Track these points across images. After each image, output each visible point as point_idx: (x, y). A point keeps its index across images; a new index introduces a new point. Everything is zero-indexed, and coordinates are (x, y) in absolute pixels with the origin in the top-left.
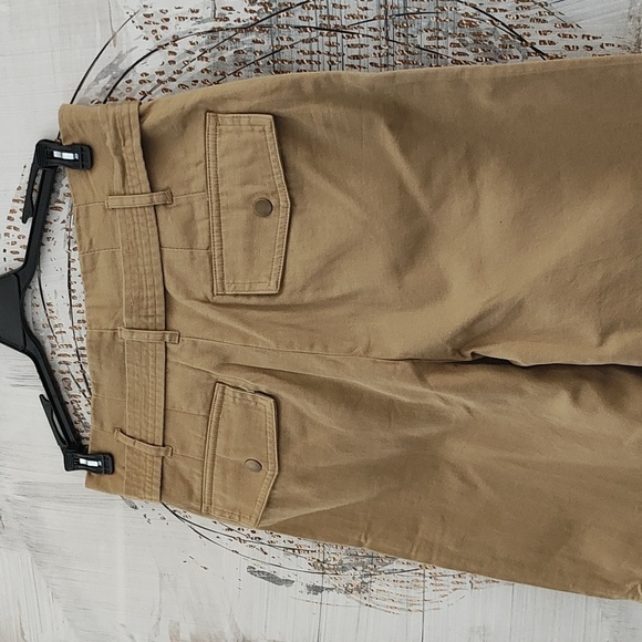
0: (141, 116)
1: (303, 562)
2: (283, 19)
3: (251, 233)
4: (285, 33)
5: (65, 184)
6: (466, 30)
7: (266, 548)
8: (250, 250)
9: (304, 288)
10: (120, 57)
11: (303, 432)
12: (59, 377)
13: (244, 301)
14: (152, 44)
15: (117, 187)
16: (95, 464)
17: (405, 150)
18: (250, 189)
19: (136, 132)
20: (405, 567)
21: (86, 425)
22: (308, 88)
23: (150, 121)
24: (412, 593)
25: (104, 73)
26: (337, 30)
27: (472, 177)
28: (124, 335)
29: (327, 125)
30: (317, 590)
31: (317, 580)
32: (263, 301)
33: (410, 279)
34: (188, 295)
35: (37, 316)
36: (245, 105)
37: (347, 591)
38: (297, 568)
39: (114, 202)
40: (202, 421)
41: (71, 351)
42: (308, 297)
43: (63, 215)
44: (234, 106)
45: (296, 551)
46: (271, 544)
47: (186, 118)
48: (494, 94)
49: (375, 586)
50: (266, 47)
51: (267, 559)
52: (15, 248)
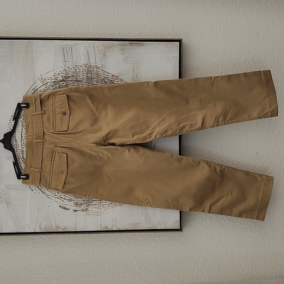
0: (40, 96)
1: (72, 203)
2: (68, 79)
3: (62, 119)
4: (68, 82)
5: (23, 113)
6: (103, 81)
7: (64, 200)
8: (61, 122)
9: (73, 130)
10: (36, 87)
11: (73, 163)
12: (17, 157)
13: (60, 132)
14: (42, 84)
15: (34, 111)
16: (24, 177)
17: (92, 103)
18: (61, 110)
19: (39, 99)
20: (96, 203)
21: (23, 169)
22: (73, 90)
23: (42, 96)
24: (98, 210)
25: (32, 90)
26: (79, 81)
27: (106, 108)
28: (34, 141)
29: (77, 97)
30: (75, 211)
31: (76, 208)
32: (64, 132)
33: (94, 127)
34: (48, 131)
35: (13, 143)
36: (61, 93)
37: (83, 211)
38: (71, 205)
39: (33, 114)
40: (50, 161)
41: (21, 151)
42: (74, 131)
43: (21, 119)
44: (59, 93)
45: (71, 200)
46: (65, 199)
47: (49, 96)
48: (109, 91)
49: (89, 209)
50: (65, 84)
51: (64, 203)
52: (11, 127)
